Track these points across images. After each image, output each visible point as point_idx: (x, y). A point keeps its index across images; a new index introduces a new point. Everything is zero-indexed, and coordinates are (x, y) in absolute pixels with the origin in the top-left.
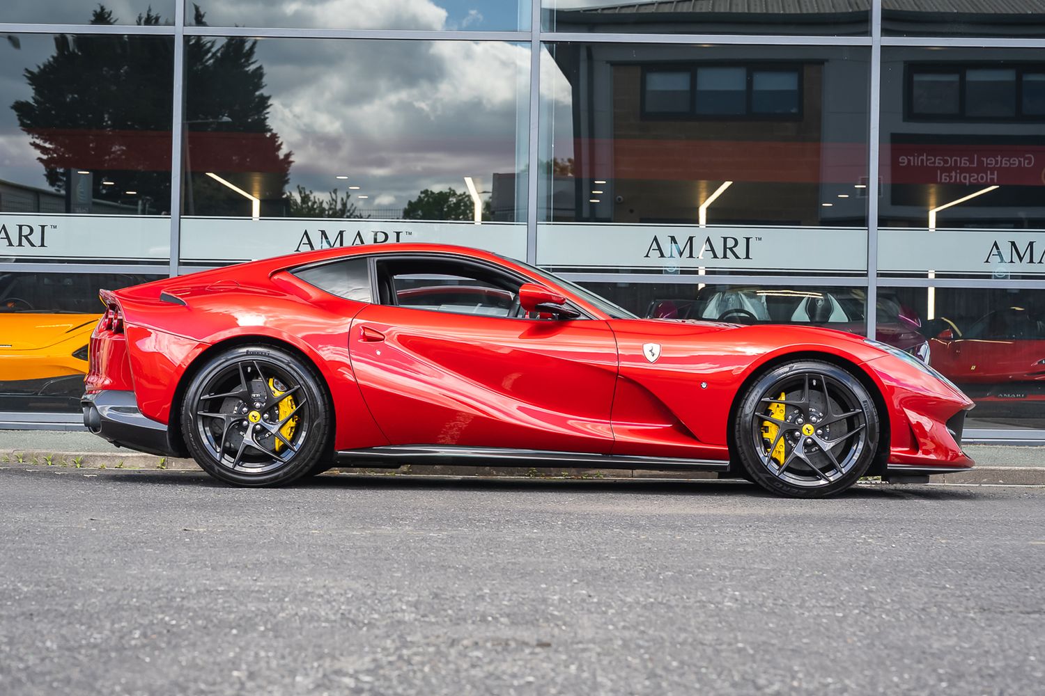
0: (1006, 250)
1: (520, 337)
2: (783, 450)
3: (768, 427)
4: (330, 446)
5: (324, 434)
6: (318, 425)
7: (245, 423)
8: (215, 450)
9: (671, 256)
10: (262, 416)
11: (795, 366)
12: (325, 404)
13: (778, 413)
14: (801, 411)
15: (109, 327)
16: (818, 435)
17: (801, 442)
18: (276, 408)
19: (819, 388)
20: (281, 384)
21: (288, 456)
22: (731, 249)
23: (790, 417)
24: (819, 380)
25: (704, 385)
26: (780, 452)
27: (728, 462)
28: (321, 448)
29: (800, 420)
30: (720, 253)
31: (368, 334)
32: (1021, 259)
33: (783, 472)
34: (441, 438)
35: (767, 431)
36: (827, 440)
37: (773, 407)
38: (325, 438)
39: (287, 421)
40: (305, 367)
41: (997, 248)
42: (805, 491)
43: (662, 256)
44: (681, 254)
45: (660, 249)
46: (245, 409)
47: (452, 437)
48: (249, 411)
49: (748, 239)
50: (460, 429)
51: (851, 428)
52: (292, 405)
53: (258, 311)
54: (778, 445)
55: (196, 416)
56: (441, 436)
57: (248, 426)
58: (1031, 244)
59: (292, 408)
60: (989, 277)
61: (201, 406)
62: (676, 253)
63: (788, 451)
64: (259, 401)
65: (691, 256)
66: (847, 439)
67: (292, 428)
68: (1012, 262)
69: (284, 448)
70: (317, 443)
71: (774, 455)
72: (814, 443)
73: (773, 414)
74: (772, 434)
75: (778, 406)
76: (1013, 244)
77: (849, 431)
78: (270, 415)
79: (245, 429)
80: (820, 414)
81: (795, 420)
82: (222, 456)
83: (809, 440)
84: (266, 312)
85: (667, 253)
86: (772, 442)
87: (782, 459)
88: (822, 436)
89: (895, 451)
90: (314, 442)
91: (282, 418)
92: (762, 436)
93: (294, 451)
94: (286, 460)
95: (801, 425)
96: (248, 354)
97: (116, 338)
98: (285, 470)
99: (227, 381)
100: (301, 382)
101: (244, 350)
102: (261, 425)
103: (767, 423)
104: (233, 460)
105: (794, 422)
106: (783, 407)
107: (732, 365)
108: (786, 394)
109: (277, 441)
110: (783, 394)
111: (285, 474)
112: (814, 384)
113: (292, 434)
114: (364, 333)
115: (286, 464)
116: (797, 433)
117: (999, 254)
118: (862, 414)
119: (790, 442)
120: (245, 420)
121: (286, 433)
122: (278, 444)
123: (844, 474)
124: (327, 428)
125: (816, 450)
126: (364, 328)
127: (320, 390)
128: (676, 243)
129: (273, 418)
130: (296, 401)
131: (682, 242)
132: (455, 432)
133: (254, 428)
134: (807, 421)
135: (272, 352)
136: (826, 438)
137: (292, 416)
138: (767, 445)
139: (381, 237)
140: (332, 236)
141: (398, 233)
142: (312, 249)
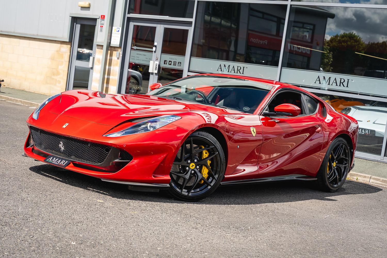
139: (342, 81)
140: (327, 78)
141: (348, 80)
142: (320, 83)
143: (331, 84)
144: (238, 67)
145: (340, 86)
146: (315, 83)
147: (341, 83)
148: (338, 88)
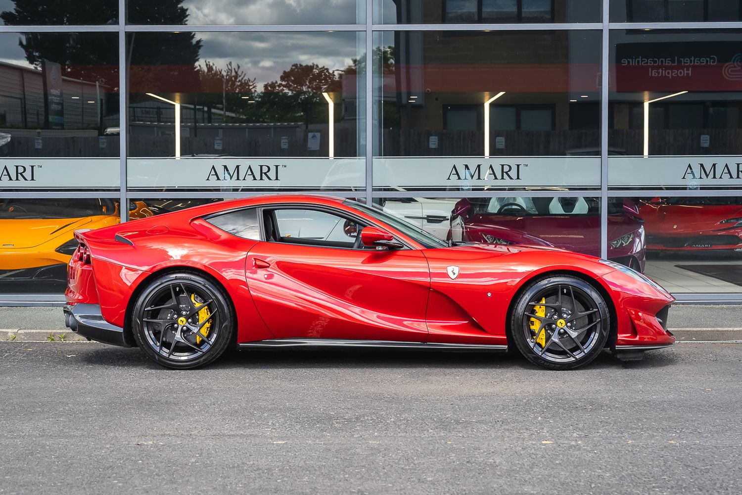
0: (697, 170)
1: (363, 263)
2: (544, 337)
3: (533, 322)
4: (234, 339)
5: (230, 332)
6: (226, 326)
7: (176, 325)
8: (156, 344)
9: (466, 179)
10: (187, 321)
11: (553, 280)
12: (230, 312)
13: (541, 312)
14: (556, 311)
15: (81, 259)
16: (567, 327)
17: (556, 332)
18: (196, 315)
19: (568, 294)
20: (199, 298)
21: (205, 348)
22: (507, 173)
23: (549, 314)
24: (568, 290)
25: (489, 294)
26: (542, 339)
27: (507, 346)
28: (228, 342)
29: (555, 317)
30: (499, 175)
31: (258, 263)
32: (707, 176)
33: (544, 353)
34: (310, 333)
35: (533, 325)
36: (574, 330)
37: (537, 308)
38: (230, 335)
39: (204, 324)
40: (215, 286)
41: (691, 169)
42: (559, 366)
43: (459, 178)
44: (472, 177)
45: (457, 174)
46: (175, 316)
47: (318, 332)
48: (179, 317)
49: (518, 166)
50: (322, 326)
51: (590, 321)
52: (207, 312)
53: (183, 247)
54: (541, 334)
55: (142, 321)
56: (310, 331)
57: (178, 328)
58: (714, 165)
59: (208, 314)
60: (685, 189)
61: (145, 315)
62: (468, 177)
63: (548, 338)
64: (185, 311)
65: (479, 178)
66: (588, 330)
67: (208, 328)
68: (701, 178)
69: (203, 342)
70: (225, 339)
71: (538, 341)
72: (565, 332)
73: (537, 312)
74: (536, 326)
75: (540, 307)
76: (702, 165)
77: (589, 324)
78: (193, 319)
79: (176, 329)
80: (569, 312)
81: (552, 316)
82: (161, 349)
83: (562, 330)
84: (188, 247)
85: (462, 177)
86: (536, 332)
87: (543, 344)
88: (571, 327)
89: (621, 337)
90: (223, 338)
91: (201, 322)
92: (530, 327)
93: (210, 344)
94: (204, 350)
95: (556, 320)
96: (176, 279)
97: (85, 267)
98: (204, 358)
99: (163, 297)
100: (213, 297)
101: (174, 276)
102: (187, 327)
103: (532, 319)
104: (168, 351)
105: (551, 318)
106: (543, 308)
107: (507, 279)
108: (545, 298)
109: (198, 337)
110: (544, 299)
111: (204, 360)
112: (565, 292)
113: (208, 332)
114: (255, 263)
115: (204, 354)
116: (554, 326)
117: (692, 173)
118: (598, 312)
119: (549, 331)
120: (175, 323)
121: (204, 332)
122: (198, 340)
123: (586, 354)
124: (232, 327)
125: (567, 337)
126: (255, 259)
127: (226, 302)
128: (468, 169)
129: (195, 322)
130: (210, 309)
131: (473, 169)
132: (319, 328)
133: (182, 329)
134: (560, 317)
135: (193, 277)
136: (574, 328)
137: (208, 321)
138: (533, 334)
139: (265, 169)
140: (232, 169)
141: (277, 167)
142: (218, 179)
143: (241, 177)
144: (17, 167)
145: (261, 179)
146: (208, 179)
147: (263, 174)
148: (258, 184)
